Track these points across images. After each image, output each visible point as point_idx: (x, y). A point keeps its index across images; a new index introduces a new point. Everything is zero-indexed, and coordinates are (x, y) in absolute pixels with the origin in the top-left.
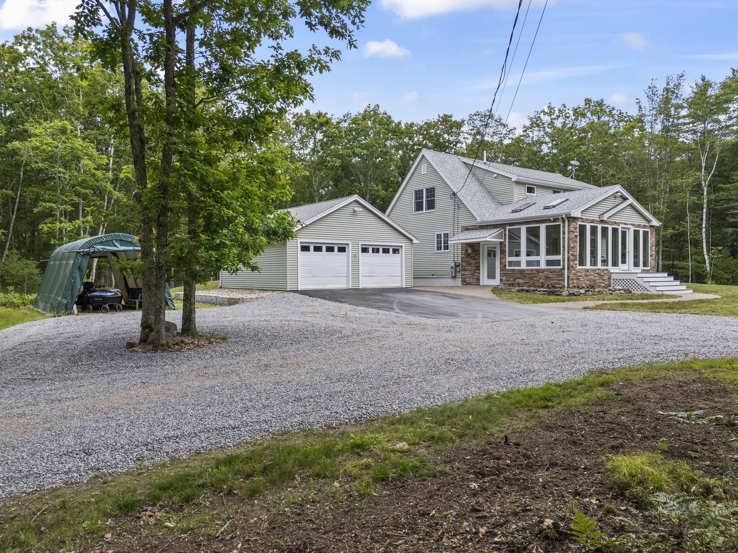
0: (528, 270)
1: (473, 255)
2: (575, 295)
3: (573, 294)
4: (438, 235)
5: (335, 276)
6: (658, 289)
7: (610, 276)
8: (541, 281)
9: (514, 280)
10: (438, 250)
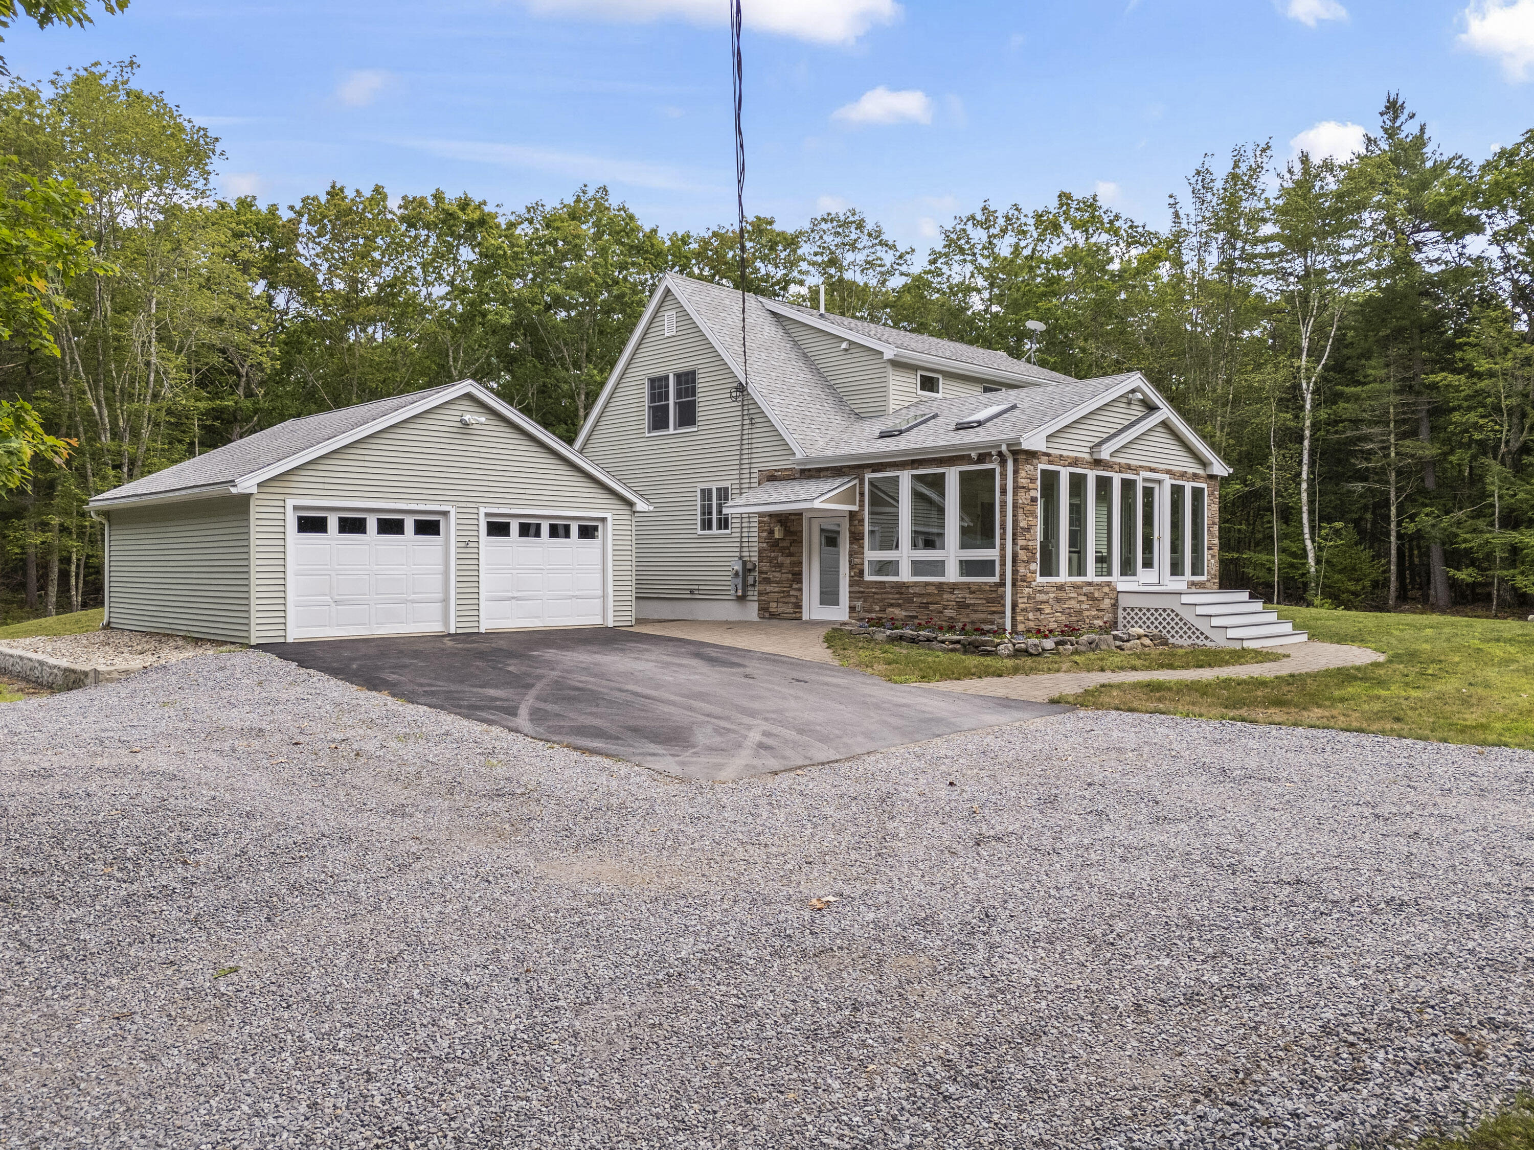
0: (916, 584)
1: (785, 544)
2: (1031, 655)
3: (1026, 652)
4: (703, 491)
5: (405, 602)
6: (1231, 633)
7: (1117, 600)
8: (948, 613)
9: (883, 610)
10: (703, 528)
